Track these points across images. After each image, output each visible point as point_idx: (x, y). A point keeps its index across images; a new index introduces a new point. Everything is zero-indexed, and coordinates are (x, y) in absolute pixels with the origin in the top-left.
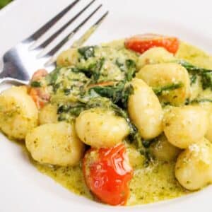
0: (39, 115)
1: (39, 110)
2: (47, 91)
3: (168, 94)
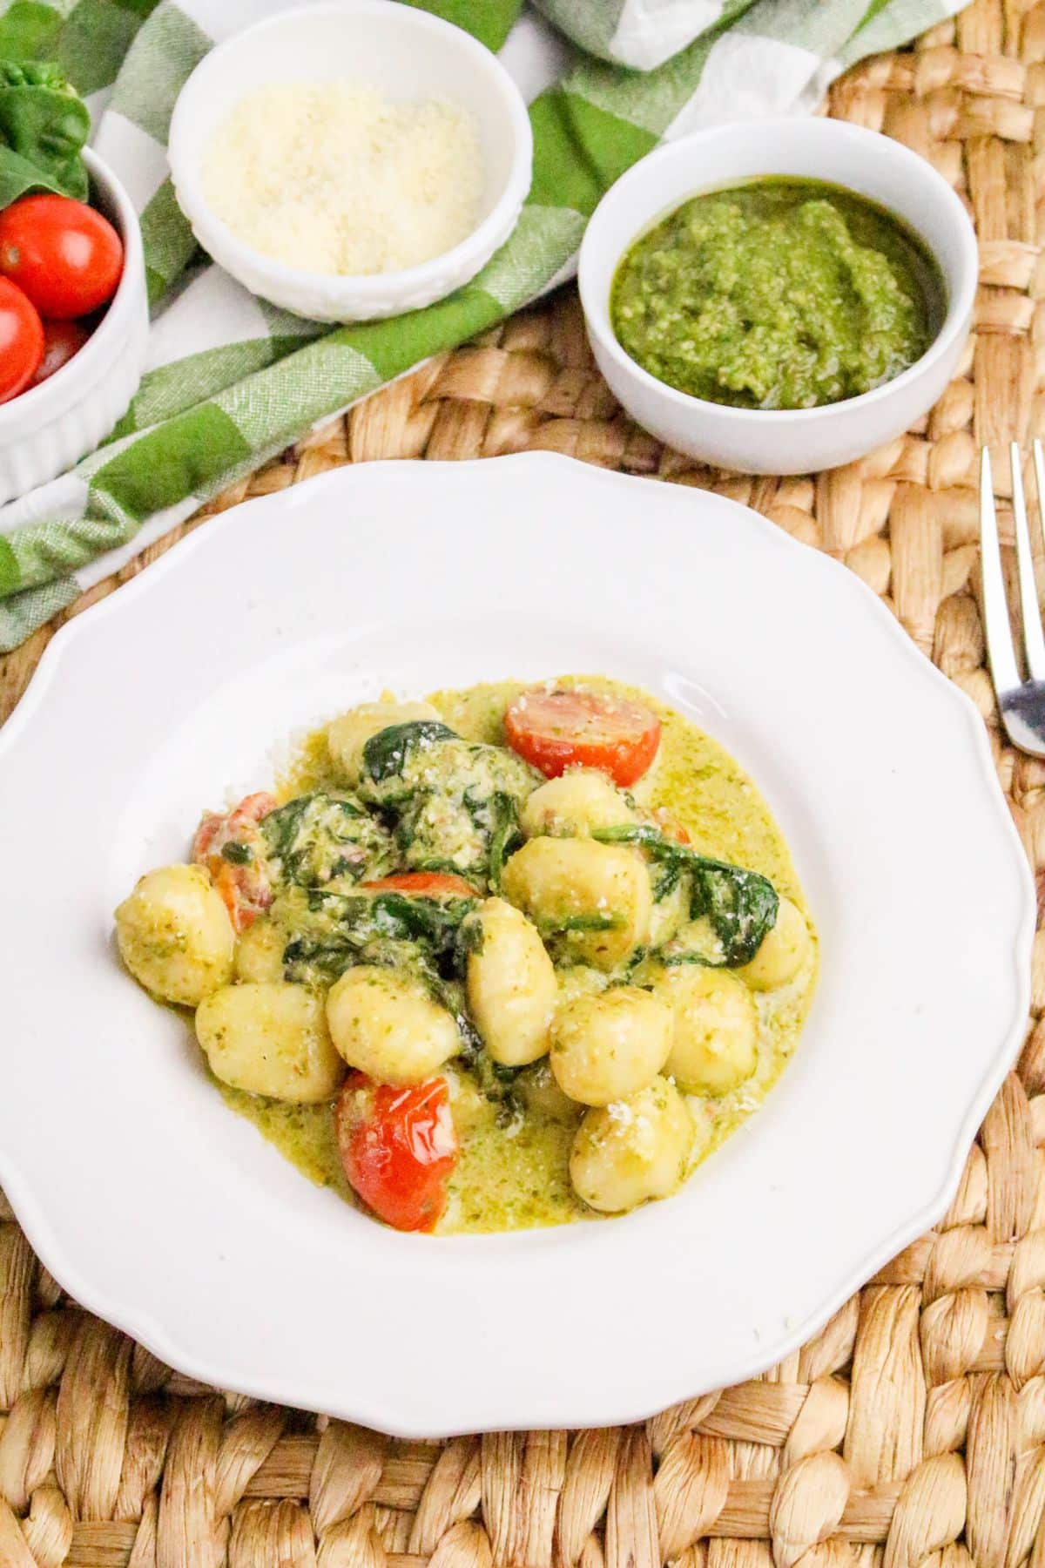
0: (237, 949)
1: (239, 935)
2: (266, 875)
3: (582, 941)
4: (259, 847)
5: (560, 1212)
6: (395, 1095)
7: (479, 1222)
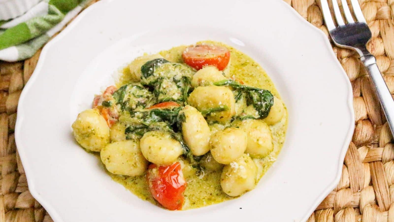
0: (110, 133)
1: (110, 128)
2: (116, 109)
3: (215, 116)
4: (113, 101)
5: (220, 199)
6: (164, 168)
7: (195, 205)
